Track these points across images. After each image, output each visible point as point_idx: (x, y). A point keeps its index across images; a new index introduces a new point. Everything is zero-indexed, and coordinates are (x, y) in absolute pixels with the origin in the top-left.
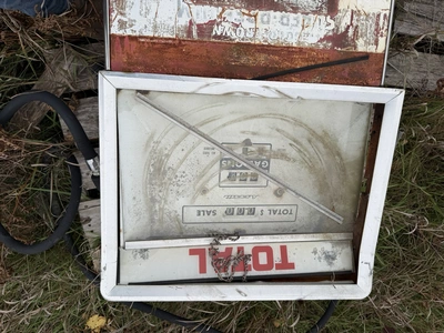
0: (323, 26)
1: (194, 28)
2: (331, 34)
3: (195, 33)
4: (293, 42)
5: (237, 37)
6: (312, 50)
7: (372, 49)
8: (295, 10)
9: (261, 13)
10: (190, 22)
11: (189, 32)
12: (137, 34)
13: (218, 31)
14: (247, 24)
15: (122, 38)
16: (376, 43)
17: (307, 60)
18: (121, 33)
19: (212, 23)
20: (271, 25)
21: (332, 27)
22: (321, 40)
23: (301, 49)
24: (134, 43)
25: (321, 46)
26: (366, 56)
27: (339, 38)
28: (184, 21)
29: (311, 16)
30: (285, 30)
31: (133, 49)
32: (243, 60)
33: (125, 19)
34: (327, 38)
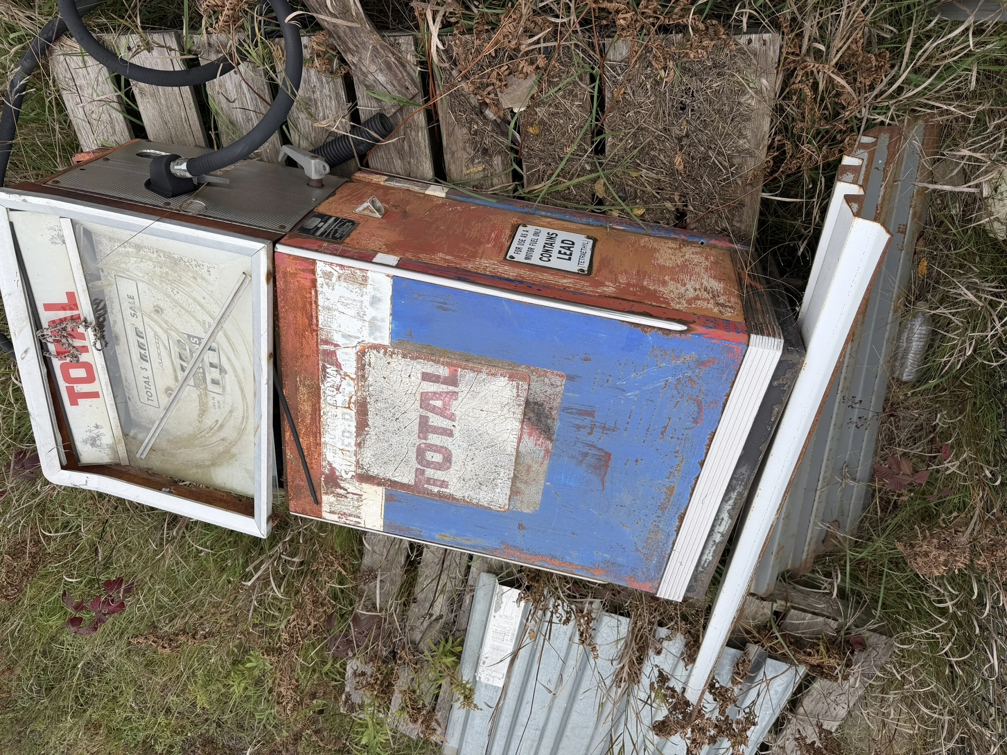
0: (344, 467)
1: (332, 348)
2: (337, 474)
3: (326, 347)
4: (326, 438)
5: (326, 387)
6: (320, 454)
7: (325, 508)
8: (359, 445)
9: (353, 413)
10: (336, 345)
11: (327, 342)
12: (319, 289)
13: (331, 370)
14: (340, 399)
15: (313, 272)
16: (332, 512)
17: (309, 449)
18: (319, 272)
19: (339, 366)
20: (342, 421)
21: (345, 476)
22: (330, 464)
23: (319, 444)
24: (308, 284)
25: (324, 464)
26: (318, 502)
27: (333, 480)
28: (337, 338)
29: (354, 459)
30: (338, 433)
31: (302, 281)
32: (303, 390)
33: (334, 279)
34: (333, 470)
